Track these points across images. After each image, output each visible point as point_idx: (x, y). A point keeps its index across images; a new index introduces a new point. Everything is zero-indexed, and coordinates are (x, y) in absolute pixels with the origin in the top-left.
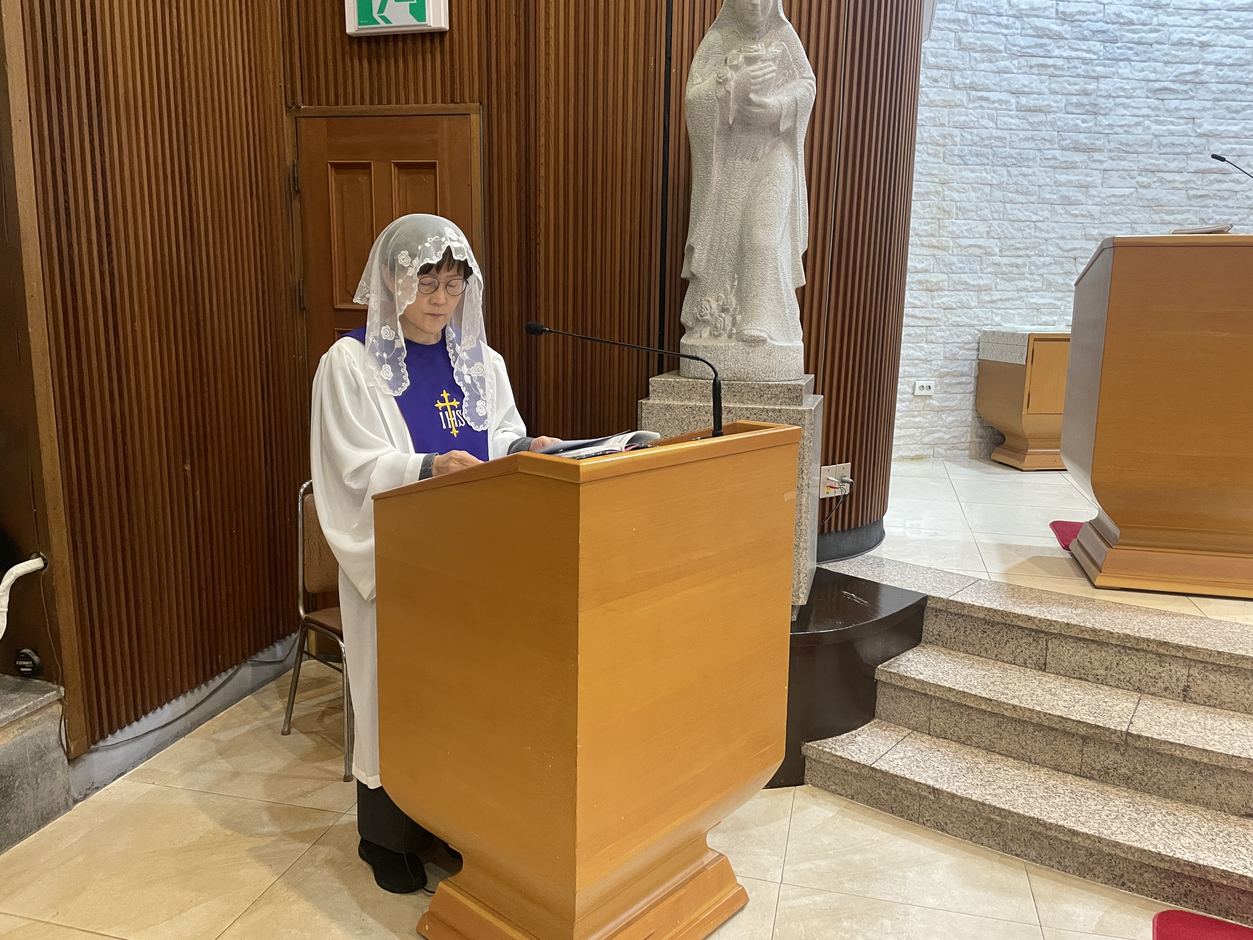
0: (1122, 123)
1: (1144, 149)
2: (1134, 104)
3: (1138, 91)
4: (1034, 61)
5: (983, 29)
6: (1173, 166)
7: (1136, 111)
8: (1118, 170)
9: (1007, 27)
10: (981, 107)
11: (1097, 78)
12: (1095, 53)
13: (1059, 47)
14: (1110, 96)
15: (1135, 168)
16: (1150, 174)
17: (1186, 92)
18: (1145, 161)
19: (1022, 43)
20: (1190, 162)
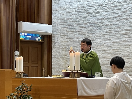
0: (98, 42)
1: (102, 46)
2: (99, 38)
3: (100, 35)
4: (80, 32)
5: (71, 28)
6: (108, 49)
7: (100, 39)
8: (98, 51)
9: (75, 27)
10: (72, 41)
11: (92, 34)
12: (91, 29)
13: (85, 29)
14: (95, 37)
15: (101, 50)
16: (104, 51)
17: (109, 34)
18: (103, 49)
19: (78, 29)
20: (111, 48)
